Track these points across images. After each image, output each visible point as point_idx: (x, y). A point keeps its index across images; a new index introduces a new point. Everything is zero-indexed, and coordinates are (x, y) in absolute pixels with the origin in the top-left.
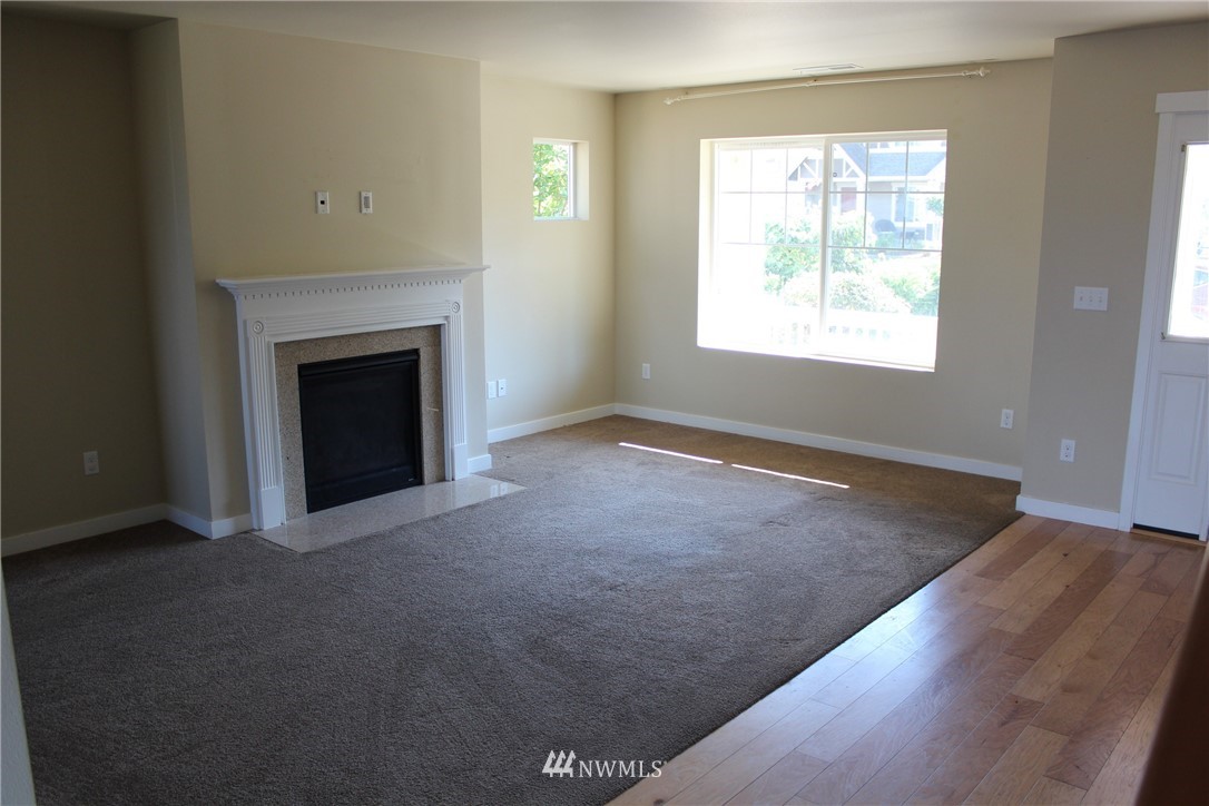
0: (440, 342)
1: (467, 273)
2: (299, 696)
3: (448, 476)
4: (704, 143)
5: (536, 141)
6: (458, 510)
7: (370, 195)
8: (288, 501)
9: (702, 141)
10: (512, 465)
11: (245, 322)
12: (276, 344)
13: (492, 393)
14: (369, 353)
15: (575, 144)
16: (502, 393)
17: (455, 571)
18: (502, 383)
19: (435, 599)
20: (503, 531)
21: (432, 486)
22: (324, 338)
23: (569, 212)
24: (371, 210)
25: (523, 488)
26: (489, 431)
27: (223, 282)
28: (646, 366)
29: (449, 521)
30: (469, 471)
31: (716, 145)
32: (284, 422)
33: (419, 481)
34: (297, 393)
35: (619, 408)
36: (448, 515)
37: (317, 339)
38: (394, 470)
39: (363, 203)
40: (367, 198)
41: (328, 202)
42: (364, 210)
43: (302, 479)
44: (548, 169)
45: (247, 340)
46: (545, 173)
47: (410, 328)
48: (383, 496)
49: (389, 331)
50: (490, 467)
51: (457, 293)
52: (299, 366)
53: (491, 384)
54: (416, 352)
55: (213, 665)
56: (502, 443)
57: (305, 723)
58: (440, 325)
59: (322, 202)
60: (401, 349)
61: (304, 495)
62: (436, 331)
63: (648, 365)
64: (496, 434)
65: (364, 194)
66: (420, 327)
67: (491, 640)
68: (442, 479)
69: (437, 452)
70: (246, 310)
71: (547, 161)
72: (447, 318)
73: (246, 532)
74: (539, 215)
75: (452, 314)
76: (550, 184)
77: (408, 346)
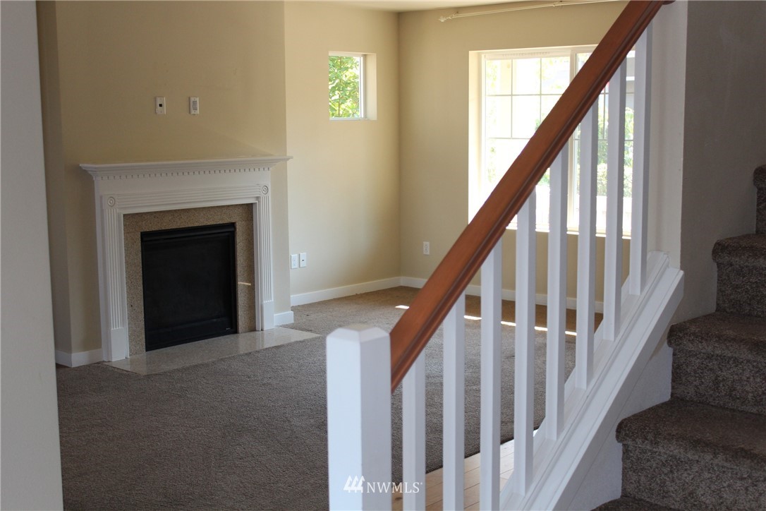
0: (252, 218)
1: (275, 162)
2: (153, 450)
3: (258, 326)
4: (473, 55)
5: (332, 54)
6: (266, 349)
7: (197, 100)
8: (131, 340)
9: (471, 53)
10: (310, 321)
11: (101, 197)
12: (124, 215)
13: (294, 264)
14: (196, 224)
15: (365, 56)
16: (303, 264)
17: (264, 384)
18: (303, 255)
19: (248, 400)
20: (301, 362)
21: (244, 334)
22: (161, 212)
23: (360, 114)
24: (198, 112)
25: (319, 335)
26: (291, 296)
27: (83, 165)
28: (426, 244)
29: (259, 355)
30: (275, 324)
31: (483, 56)
32: (129, 277)
33: (234, 330)
34: (140, 255)
35: (404, 281)
36: (258, 352)
37: (155, 212)
38: (215, 320)
39: (190, 106)
40: (195, 103)
41: (165, 105)
42: (193, 112)
43: (142, 324)
44: (347, 75)
45: (102, 211)
46: (345, 79)
47: (228, 206)
48: (206, 341)
49: (212, 207)
50: (293, 322)
51: (265, 178)
52: (141, 233)
53: (294, 256)
54: (233, 225)
55: (88, 435)
56: (303, 306)
57: (158, 463)
58: (252, 204)
59: (161, 105)
60: (221, 222)
61: (144, 336)
62: (249, 210)
63: (428, 243)
64: (298, 299)
65: (192, 99)
66: (237, 205)
67: (289, 421)
68: (253, 329)
69: (250, 307)
70: (103, 188)
71: (347, 69)
72: (258, 198)
73: (98, 363)
74: (339, 115)
75: (262, 195)
76: (349, 89)
77: (227, 220)
